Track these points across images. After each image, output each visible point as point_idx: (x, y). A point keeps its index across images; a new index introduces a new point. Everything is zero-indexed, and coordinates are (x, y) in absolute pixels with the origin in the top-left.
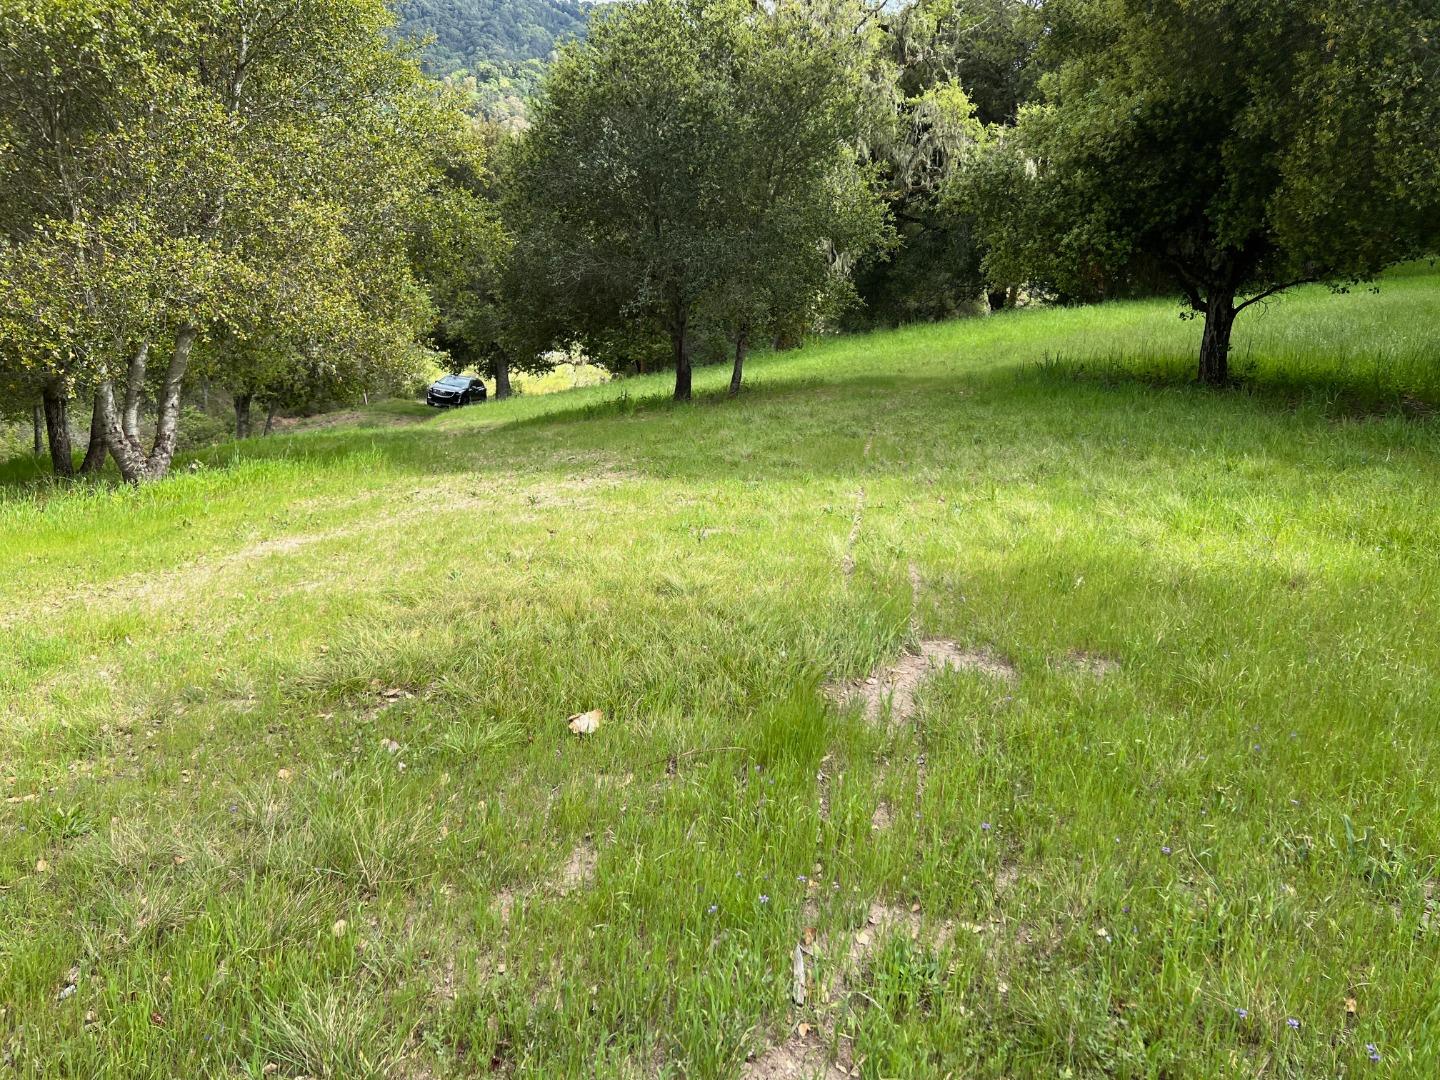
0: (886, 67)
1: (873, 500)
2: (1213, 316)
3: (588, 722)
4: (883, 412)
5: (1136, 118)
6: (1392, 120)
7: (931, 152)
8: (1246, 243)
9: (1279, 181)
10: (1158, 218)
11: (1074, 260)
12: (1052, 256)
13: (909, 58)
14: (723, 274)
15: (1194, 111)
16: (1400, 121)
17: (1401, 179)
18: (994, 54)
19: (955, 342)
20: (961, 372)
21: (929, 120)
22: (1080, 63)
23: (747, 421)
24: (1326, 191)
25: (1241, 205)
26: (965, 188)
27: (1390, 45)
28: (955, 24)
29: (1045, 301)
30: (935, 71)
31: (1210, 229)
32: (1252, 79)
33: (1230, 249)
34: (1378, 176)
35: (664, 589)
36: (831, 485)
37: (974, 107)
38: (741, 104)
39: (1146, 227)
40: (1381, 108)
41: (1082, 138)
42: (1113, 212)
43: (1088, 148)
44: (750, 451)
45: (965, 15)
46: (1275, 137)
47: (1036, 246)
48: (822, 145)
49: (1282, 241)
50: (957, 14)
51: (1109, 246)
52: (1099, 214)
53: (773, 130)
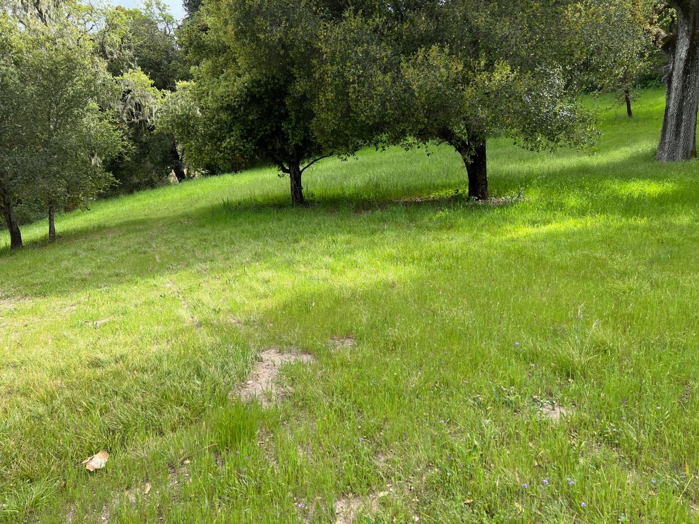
0: (98, 61)
1: (183, 285)
2: (293, 175)
3: (98, 461)
4: (152, 238)
5: (246, 87)
6: (355, 88)
7: (134, 104)
8: (302, 142)
9: (314, 115)
10: (263, 133)
11: (229, 154)
12: (218, 153)
13: (109, 56)
14: (33, 173)
15: (270, 84)
16: (357, 89)
17: (363, 113)
18: (153, 56)
19: (168, 198)
20: (180, 213)
21: (130, 88)
22: (210, 62)
23: (75, 254)
24: (334, 118)
25: (297, 125)
26: (168, 122)
27: (348, 57)
28: (130, 40)
29: (202, 174)
30: (125, 63)
31: (286, 137)
32: (294, 70)
33: (296, 145)
34: (352, 111)
35: (96, 364)
36: (152, 281)
37: (153, 82)
38: (22, 79)
39: (258, 137)
40: (350, 83)
41: (222, 96)
42: (242, 131)
43: (227, 101)
44: (90, 270)
45: (134, 36)
46: (308, 96)
47: (210, 148)
48: (77, 100)
49: (319, 141)
50: (130, 35)
51: (244, 146)
52: (236, 132)
53: (45, 94)
